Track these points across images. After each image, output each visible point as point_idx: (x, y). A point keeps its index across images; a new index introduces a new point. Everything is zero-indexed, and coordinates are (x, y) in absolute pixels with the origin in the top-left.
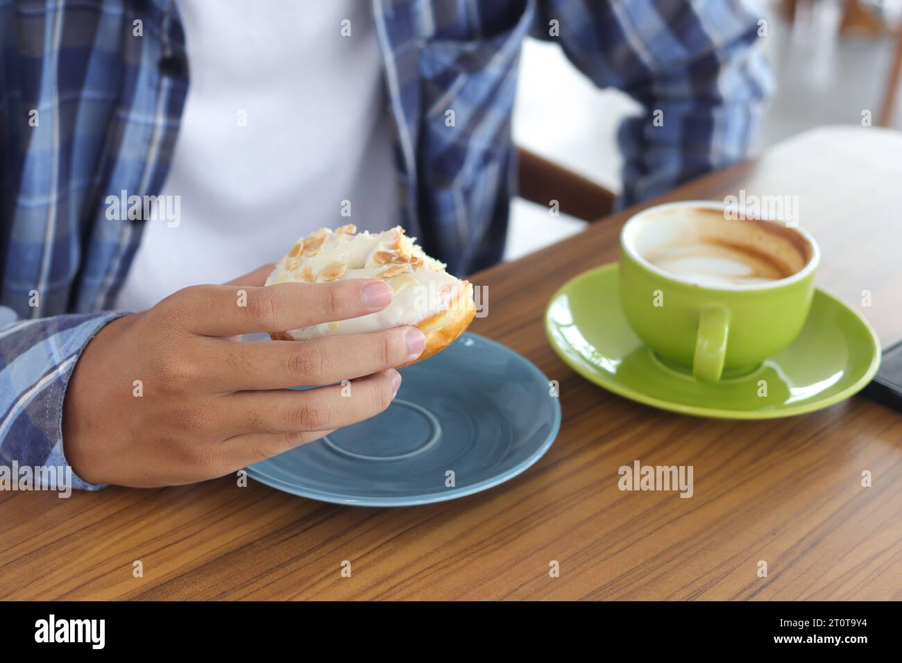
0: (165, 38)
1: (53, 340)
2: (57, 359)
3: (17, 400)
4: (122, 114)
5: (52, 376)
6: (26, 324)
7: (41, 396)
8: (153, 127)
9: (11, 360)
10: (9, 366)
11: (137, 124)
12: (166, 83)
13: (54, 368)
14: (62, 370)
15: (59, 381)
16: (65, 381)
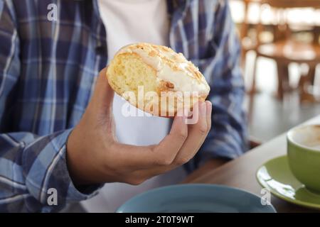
0: (98, 37)
1: (54, 141)
2: (58, 150)
3: (47, 170)
4: (81, 67)
5: (58, 157)
6: (40, 138)
7: (56, 166)
8: (93, 75)
9: (38, 154)
10: (39, 156)
11: (87, 72)
12: (98, 58)
13: (58, 153)
14: (61, 153)
15: (61, 158)
16: (64, 157)
